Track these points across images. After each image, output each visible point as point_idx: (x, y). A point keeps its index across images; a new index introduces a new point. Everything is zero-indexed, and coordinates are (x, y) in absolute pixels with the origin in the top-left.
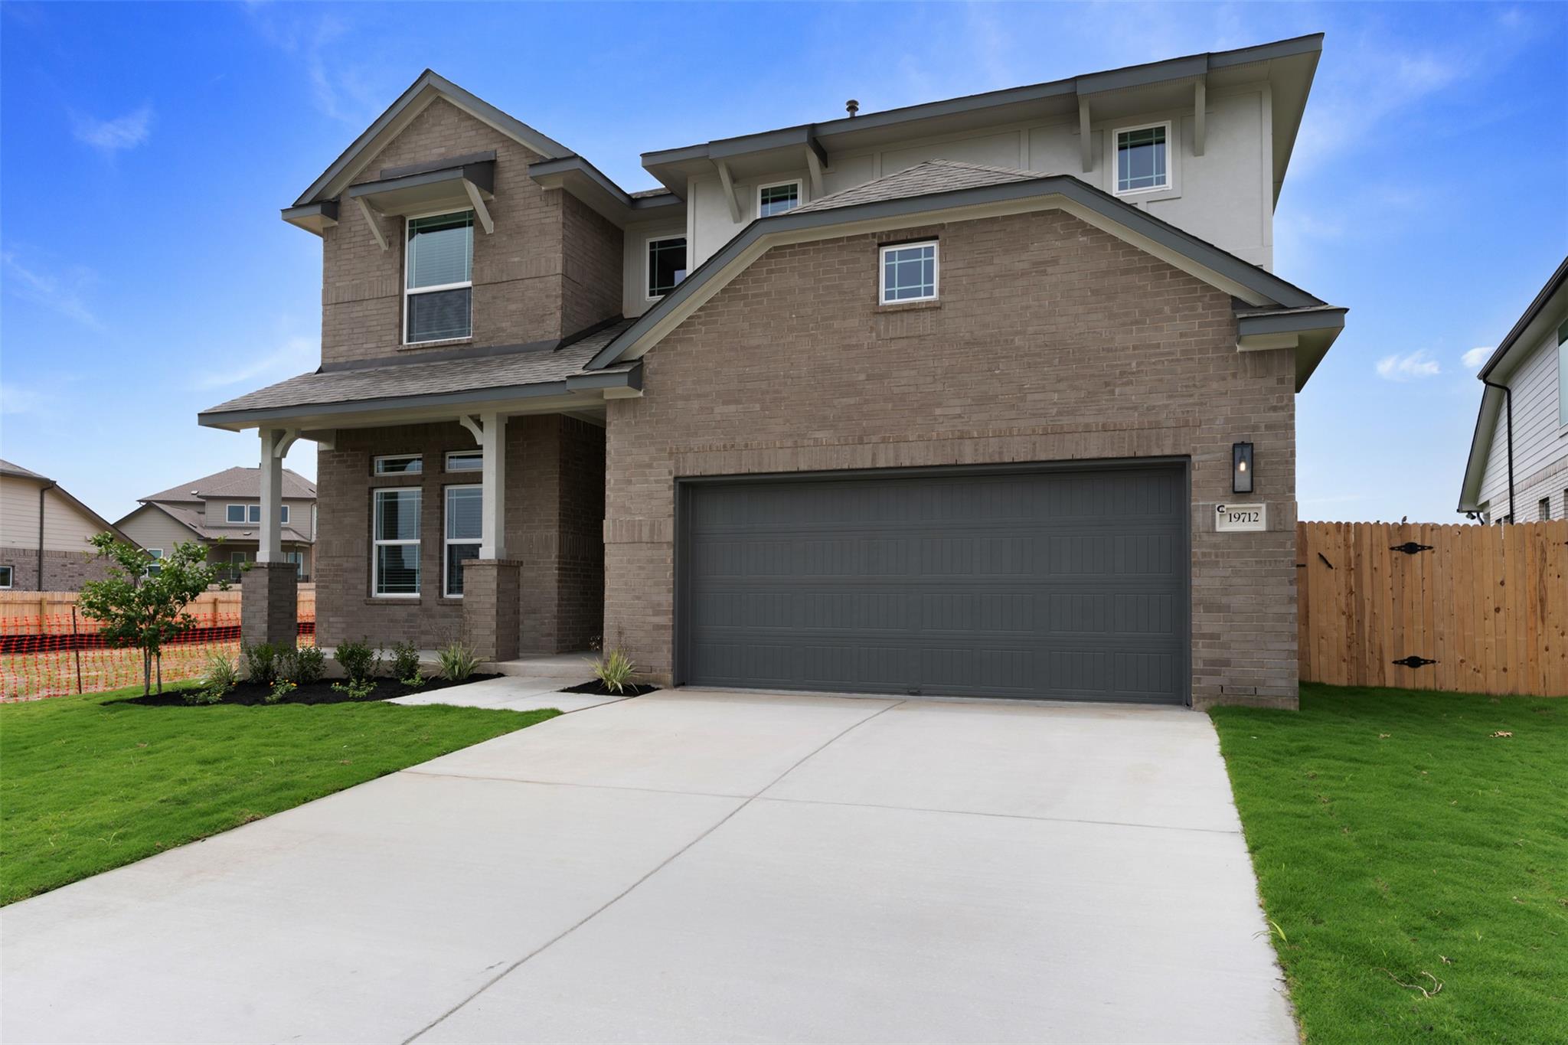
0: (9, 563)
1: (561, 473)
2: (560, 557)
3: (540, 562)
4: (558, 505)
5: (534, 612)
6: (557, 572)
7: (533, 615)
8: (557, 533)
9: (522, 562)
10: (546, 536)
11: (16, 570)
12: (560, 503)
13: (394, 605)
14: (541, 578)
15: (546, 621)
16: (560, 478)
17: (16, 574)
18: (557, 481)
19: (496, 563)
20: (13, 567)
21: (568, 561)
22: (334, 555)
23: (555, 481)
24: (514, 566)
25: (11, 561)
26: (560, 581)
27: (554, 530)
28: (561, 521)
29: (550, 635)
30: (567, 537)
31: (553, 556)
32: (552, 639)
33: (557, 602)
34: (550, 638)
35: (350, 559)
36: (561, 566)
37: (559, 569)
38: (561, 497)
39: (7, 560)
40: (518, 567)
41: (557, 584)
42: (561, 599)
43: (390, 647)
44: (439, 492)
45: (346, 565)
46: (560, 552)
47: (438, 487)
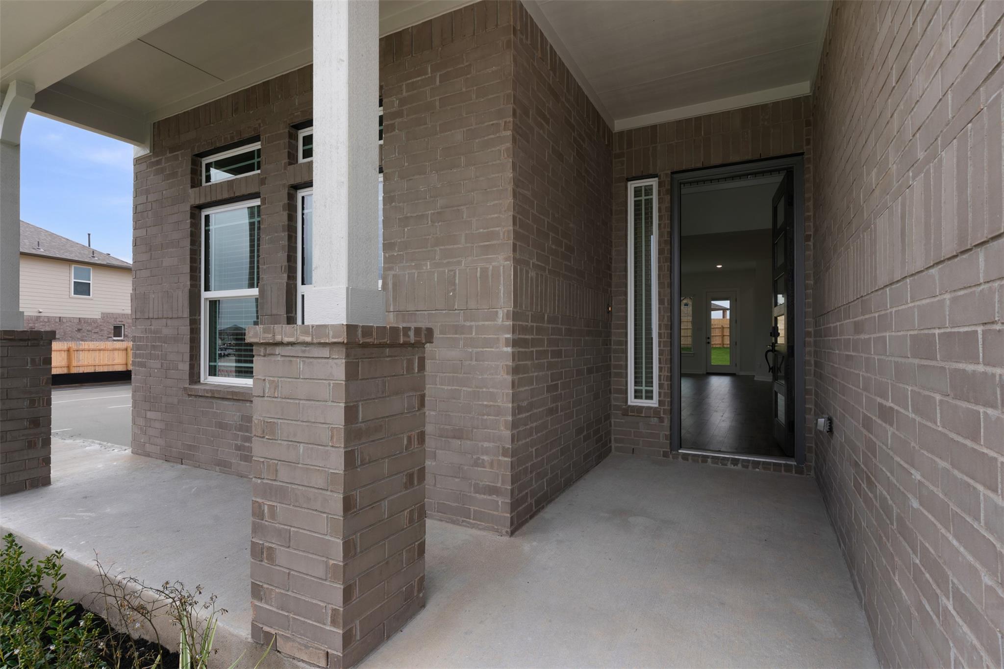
0: (120, 323)
1: (516, 129)
2: (516, 316)
3: (471, 327)
4: (510, 200)
5: (459, 435)
6: (509, 349)
7: (459, 442)
8: (510, 263)
9: (430, 332)
10: (484, 271)
11: (126, 327)
12: (515, 196)
13: (223, 399)
14: (474, 363)
15: (485, 458)
16: (514, 140)
17: (126, 330)
18: (509, 145)
19: (343, 338)
20: (124, 325)
21: (530, 324)
22: (151, 316)
23: (503, 147)
24: (406, 345)
25: (122, 321)
26: (515, 370)
27: (501, 257)
28: (517, 236)
29: (493, 490)
30: (527, 272)
31: (500, 314)
32: (500, 500)
33: (510, 418)
34: (494, 497)
35: (169, 322)
36: (517, 336)
37: (515, 343)
38: (517, 183)
39: (120, 321)
40: (418, 345)
41: (509, 378)
42: (517, 410)
43: (217, 468)
44: (286, 201)
45: (166, 331)
46: (515, 306)
47: (284, 193)
